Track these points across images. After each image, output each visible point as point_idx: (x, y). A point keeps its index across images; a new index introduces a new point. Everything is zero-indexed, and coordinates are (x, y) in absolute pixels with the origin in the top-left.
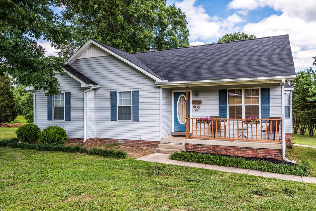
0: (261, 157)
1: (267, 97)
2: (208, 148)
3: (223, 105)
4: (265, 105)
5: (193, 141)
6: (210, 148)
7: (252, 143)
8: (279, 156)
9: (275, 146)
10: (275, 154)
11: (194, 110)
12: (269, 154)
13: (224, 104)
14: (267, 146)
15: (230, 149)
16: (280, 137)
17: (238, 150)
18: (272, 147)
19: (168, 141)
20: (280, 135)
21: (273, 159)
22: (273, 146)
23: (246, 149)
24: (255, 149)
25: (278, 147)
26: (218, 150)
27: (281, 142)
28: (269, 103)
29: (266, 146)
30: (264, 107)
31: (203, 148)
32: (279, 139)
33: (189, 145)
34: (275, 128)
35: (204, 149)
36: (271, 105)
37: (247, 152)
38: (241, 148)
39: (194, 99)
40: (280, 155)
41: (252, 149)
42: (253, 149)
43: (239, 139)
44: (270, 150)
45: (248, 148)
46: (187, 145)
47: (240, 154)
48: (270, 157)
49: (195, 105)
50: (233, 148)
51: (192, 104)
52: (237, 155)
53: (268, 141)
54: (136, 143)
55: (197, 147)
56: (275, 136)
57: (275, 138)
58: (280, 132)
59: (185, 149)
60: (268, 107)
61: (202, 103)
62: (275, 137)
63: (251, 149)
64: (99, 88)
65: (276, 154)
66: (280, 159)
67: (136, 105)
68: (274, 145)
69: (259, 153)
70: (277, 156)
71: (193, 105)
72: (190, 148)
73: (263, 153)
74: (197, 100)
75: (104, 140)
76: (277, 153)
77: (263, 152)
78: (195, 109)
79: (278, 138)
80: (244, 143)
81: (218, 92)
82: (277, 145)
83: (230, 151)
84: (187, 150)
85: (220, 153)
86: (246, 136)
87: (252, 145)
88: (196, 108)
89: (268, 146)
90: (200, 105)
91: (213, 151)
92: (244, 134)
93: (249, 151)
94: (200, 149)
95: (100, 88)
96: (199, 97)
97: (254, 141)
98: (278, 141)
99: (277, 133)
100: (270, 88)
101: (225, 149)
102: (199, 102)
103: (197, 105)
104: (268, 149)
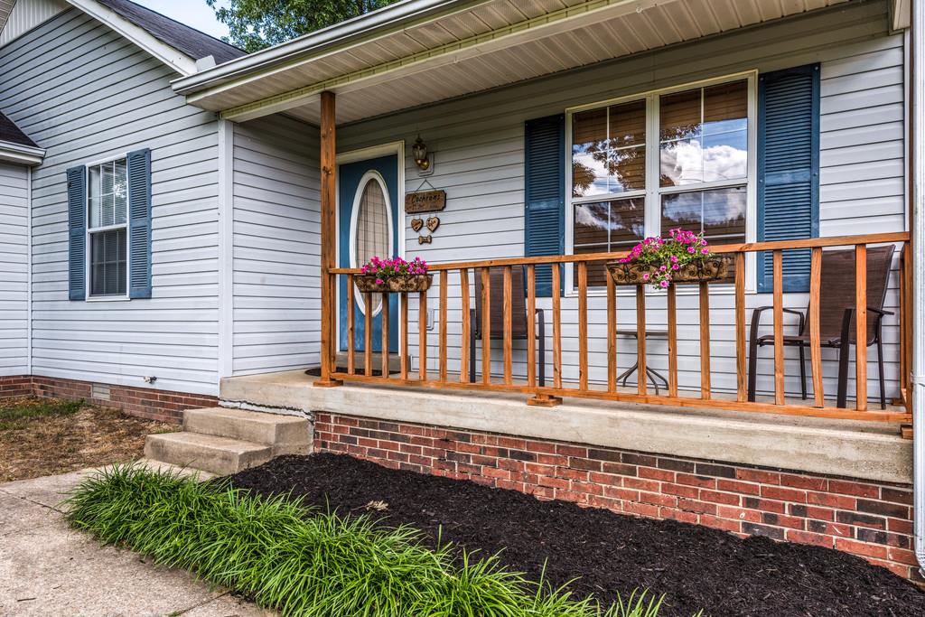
0: (734, 525)
1: (803, 124)
2: (416, 440)
3: (544, 205)
4: (787, 178)
5: (347, 396)
6: (427, 442)
7: (667, 424)
8: (882, 538)
9: (851, 454)
10: (843, 517)
11: (415, 244)
12: (795, 510)
13: (548, 198)
14: (778, 447)
15: (530, 457)
16: (890, 387)
17: (580, 467)
18: (824, 457)
19: (248, 398)
20: (890, 372)
21: (834, 552)
22: (833, 452)
23: (630, 460)
24: (688, 468)
25: (874, 465)
26: (468, 457)
27: (895, 426)
28: (812, 162)
29: (769, 452)
30: (780, 188)
31: (393, 437)
32: (883, 397)
33: (332, 417)
34: (849, 315)
35: (395, 446)
36: (825, 176)
37: (633, 483)
38: (599, 452)
39: (414, 188)
40: (893, 526)
41: (670, 462)
42: (675, 465)
43: (621, 391)
44: (803, 483)
45: (646, 458)
46: (320, 416)
47: (588, 492)
48: (806, 536)
49: (417, 217)
50: (551, 449)
51: (409, 212)
52: (571, 498)
53: (790, 412)
54: (143, 403)
55: (365, 433)
56: (851, 373)
57: (851, 391)
58: (890, 353)
59: (316, 444)
60: (803, 191)
61: (451, 205)
62: (851, 384)
63: (663, 464)
64: (39, 161)
65: (855, 519)
66: (892, 565)
67: (140, 223)
68: (840, 442)
69: (718, 498)
70: (862, 535)
71: (411, 218)
72: (335, 437)
73: (749, 503)
74: (426, 188)
75: (53, 383)
76: (862, 505)
77: (753, 490)
78: (417, 235)
79: (872, 389)
80: (614, 421)
81: (521, 132)
82: (865, 446)
83: (533, 468)
84: (324, 445)
85: (476, 479)
86: (666, 375)
87: (670, 435)
88: (425, 232)
89: (792, 447)
90: (439, 215)
91: (441, 459)
92: (647, 364)
93: (652, 475)
94: (382, 445)
95: (43, 158)
96: (438, 171)
97: (682, 403)
98: (875, 411)
99: (862, 351)
100: (819, 64)
101: (503, 453)
102: (437, 201)
103: (425, 217)
104: (793, 476)
